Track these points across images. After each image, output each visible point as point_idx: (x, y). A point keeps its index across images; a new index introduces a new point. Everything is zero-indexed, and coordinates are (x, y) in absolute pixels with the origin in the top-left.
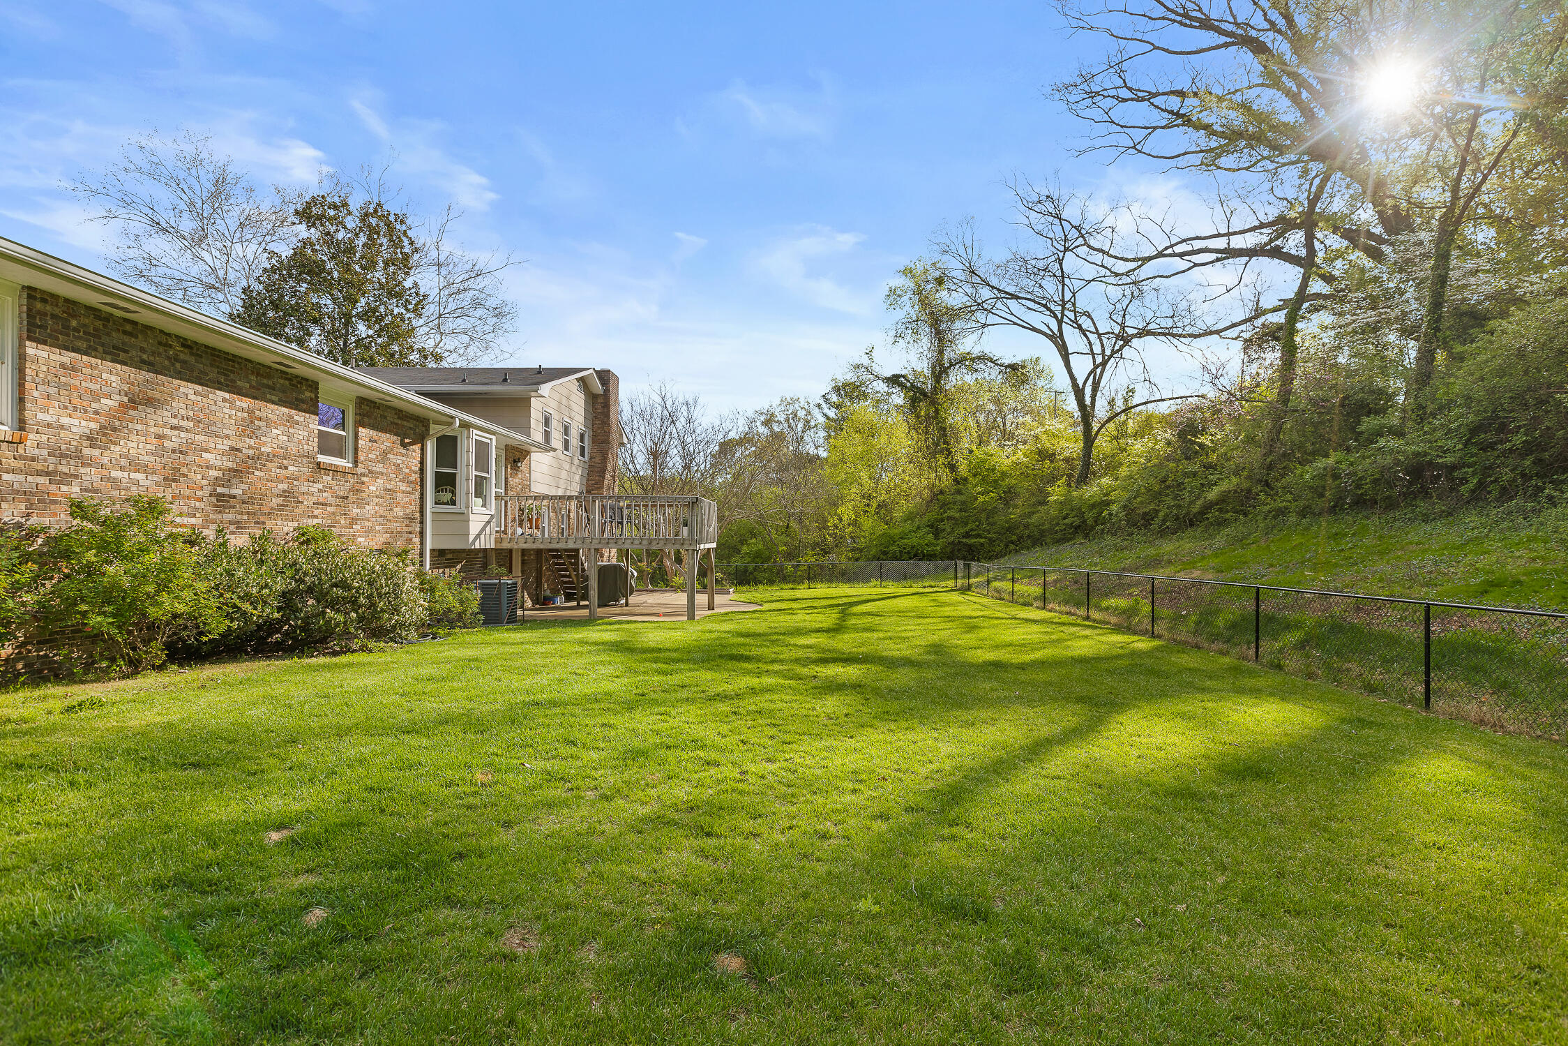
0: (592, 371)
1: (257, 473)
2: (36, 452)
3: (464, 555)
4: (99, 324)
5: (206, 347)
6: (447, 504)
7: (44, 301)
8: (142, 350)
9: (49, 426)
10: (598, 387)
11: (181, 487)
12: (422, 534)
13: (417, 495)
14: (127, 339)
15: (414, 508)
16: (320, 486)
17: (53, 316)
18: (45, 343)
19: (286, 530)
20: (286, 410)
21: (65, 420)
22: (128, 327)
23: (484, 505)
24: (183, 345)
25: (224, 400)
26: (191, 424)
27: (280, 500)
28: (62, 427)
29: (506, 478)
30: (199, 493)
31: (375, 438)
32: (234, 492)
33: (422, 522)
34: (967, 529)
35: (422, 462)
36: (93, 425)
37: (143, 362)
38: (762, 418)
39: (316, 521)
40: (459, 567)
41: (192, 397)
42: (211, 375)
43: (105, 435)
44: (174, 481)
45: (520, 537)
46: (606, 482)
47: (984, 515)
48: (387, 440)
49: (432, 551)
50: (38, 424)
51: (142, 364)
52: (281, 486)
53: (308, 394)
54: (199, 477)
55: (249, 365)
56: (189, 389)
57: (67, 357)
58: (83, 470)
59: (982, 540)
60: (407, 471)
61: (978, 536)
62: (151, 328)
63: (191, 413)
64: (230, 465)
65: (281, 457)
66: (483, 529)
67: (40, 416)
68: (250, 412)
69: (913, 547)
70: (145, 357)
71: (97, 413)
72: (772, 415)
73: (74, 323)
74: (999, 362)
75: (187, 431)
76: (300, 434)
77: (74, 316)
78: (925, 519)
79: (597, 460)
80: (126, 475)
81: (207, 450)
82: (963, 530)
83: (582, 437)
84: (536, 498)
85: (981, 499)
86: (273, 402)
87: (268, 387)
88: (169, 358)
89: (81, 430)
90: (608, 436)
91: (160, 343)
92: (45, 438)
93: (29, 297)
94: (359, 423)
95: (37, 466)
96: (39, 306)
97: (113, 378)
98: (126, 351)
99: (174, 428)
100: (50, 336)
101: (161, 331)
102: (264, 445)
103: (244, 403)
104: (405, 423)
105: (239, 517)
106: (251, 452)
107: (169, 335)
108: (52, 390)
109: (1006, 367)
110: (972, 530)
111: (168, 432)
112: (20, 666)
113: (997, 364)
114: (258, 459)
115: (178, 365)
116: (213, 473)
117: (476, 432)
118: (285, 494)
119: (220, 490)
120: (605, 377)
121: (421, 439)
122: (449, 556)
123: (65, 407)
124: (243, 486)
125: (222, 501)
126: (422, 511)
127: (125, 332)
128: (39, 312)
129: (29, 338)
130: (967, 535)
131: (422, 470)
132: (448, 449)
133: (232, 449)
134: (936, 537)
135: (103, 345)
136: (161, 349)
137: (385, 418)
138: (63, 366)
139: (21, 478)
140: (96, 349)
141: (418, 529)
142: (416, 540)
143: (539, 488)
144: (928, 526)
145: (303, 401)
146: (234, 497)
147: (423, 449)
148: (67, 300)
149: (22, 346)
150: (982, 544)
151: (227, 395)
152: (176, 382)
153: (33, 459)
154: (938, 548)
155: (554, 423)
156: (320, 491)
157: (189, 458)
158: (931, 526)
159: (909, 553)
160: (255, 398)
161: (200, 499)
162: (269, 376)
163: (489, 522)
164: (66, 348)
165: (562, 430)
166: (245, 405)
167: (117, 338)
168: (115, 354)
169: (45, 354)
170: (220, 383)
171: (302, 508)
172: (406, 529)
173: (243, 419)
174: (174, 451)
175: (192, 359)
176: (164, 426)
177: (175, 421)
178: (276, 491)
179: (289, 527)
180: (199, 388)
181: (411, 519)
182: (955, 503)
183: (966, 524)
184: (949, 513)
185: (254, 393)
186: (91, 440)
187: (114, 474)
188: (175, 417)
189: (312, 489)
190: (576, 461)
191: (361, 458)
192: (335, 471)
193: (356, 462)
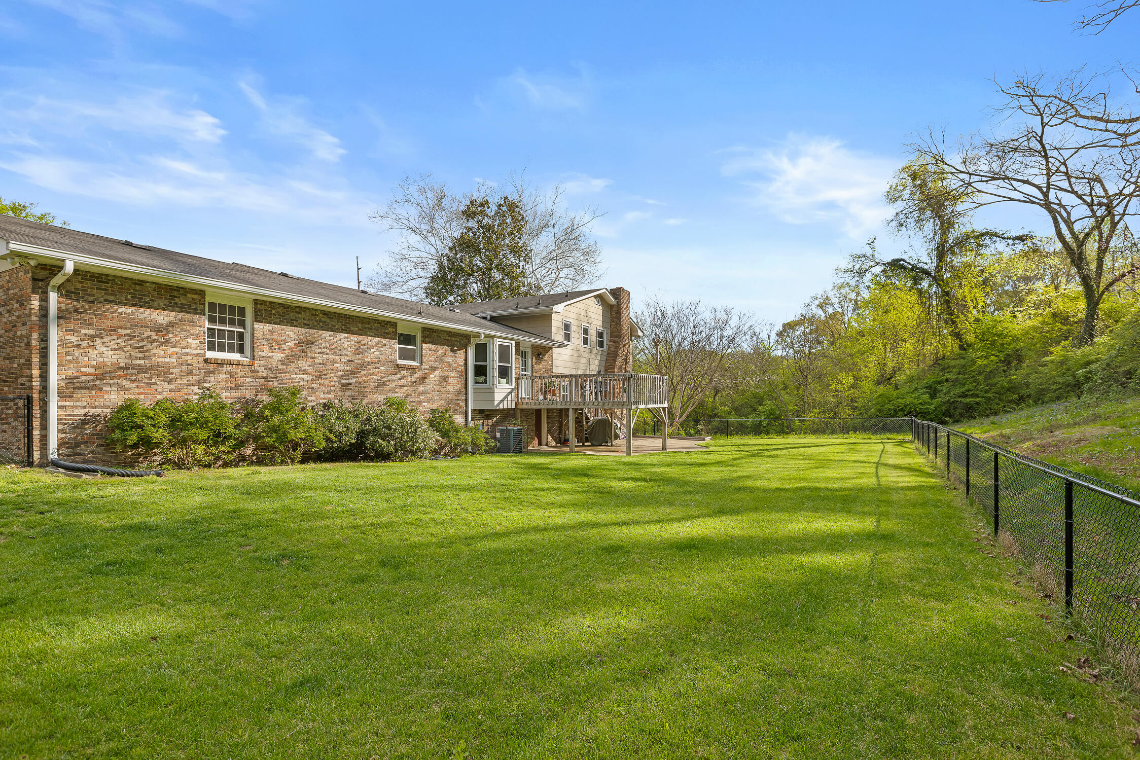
0: (604, 290)
1: (362, 372)
2: (259, 369)
3: (498, 413)
4: (285, 310)
5: (335, 313)
6: (482, 383)
7: (261, 304)
8: (304, 319)
9: (264, 357)
10: (612, 300)
11: (324, 381)
12: (466, 400)
13: (463, 379)
14: (297, 315)
15: (460, 386)
16: (399, 376)
17: (265, 310)
18: (262, 322)
19: (379, 399)
20: (379, 339)
21: (271, 354)
22: (298, 310)
23: (508, 383)
24: (323, 314)
25: (345, 338)
26: (328, 351)
27: (376, 385)
28: (269, 357)
29: (532, 366)
30: (333, 383)
31: (433, 349)
32: (351, 381)
33: (466, 394)
34: (964, 389)
35: (466, 360)
36: (283, 355)
37: (305, 324)
38: (817, 302)
39: (396, 395)
40: (495, 419)
41: (328, 338)
42: (337, 326)
43: (289, 359)
44: (320, 378)
45: (541, 402)
46: (618, 364)
47: (982, 377)
48: (443, 349)
49: (474, 410)
50: (259, 357)
51: (304, 325)
52: (376, 377)
53: (391, 330)
54: (333, 375)
55: (357, 319)
56: (326, 334)
57: (271, 327)
58: (279, 375)
59: (977, 400)
60: (456, 365)
61: (977, 396)
62: (308, 309)
63: (328, 346)
64: (348, 368)
65: (376, 363)
66: (506, 397)
67: (260, 353)
68: (358, 342)
69: (906, 406)
70: (305, 322)
71: (284, 350)
72: (827, 298)
73: (274, 312)
74: (1006, 236)
75: (327, 354)
76: (387, 350)
77: (274, 309)
78: (923, 383)
79: (612, 349)
80: (297, 376)
81: (336, 363)
82: (958, 391)
83: (600, 335)
84: (557, 377)
85: (979, 362)
86: (371, 336)
87: (369, 328)
88: (317, 321)
89: (277, 358)
90: (620, 332)
91: (312, 315)
92: (262, 362)
93: (255, 303)
94: (424, 342)
95: (260, 374)
96: (259, 306)
97: (291, 333)
98: (297, 321)
99: (320, 353)
100: (264, 319)
101: (313, 309)
102: (367, 357)
103: (355, 338)
104: (453, 339)
105: (353, 394)
106: (359, 361)
107: (317, 310)
108: (265, 342)
109: (1014, 239)
110: (968, 390)
111: (317, 355)
112: (254, 458)
113: (1004, 238)
114: (364, 366)
115: (321, 324)
116: (339, 373)
117: (498, 340)
118: (379, 381)
119: (343, 381)
120: (617, 293)
121: (465, 347)
122: (488, 413)
123: (271, 349)
124: (355, 379)
125: (345, 387)
126: (466, 387)
127: (296, 312)
128: (259, 310)
129: (256, 321)
130: (964, 395)
131: (466, 364)
132: (482, 350)
133: (349, 361)
134: (933, 396)
135: (286, 319)
136: (313, 318)
137: (440, 337)
138: (269, 331)
139: (253, 380)
140: (283, 322)
141: (464, 398)
142: (463, 404)
143: (557, 370)
144: (926, 387)
145: (388, 333)
146: (351, 384)
147: (466, 353)
148: (271, 302)
149: (253, 325)
150: (977, 403)
151: (346, 335)
152: (320, 332)
153: (258, 372)
154: (932, 407)
155: (573, 328)
156: (399, 379)
157: (327, 367)
158: (930, 387)
159: (902, 410)
160: (361, 335)
161: (333, 386)
162: (369, 323)
163: (510, 393)
164: (271, 323)
165: (581, 331)
166: (356, 339)
167: (292, 315)
168: (292, 323)
169: (262, 327)
170: (342, 329)
171: (388, 388)
172: (455, 398)
173: (355, 346)
174: (320, 364)
175: (328, 320)
176: (315, 353)
177: (320, 350)
178: (373, 380)
179: (381, 398)
180: (332, 333)
181: (459, 393)
182: (954, 367)
183: (964, 385)
184: (947, 376)
185: (360, 333)
186: (282, 362)
187: (292, 376)
188: (320, 348)
189: (394, 379)
190: (595, 351)
191: (424, 360)
192: (408, 368)
193: (421, 363)
